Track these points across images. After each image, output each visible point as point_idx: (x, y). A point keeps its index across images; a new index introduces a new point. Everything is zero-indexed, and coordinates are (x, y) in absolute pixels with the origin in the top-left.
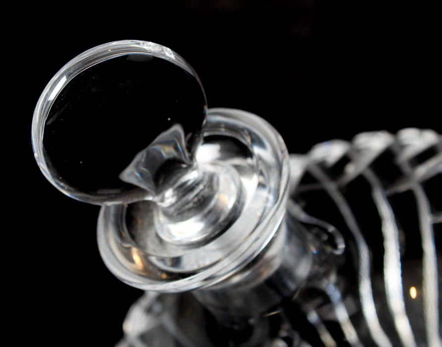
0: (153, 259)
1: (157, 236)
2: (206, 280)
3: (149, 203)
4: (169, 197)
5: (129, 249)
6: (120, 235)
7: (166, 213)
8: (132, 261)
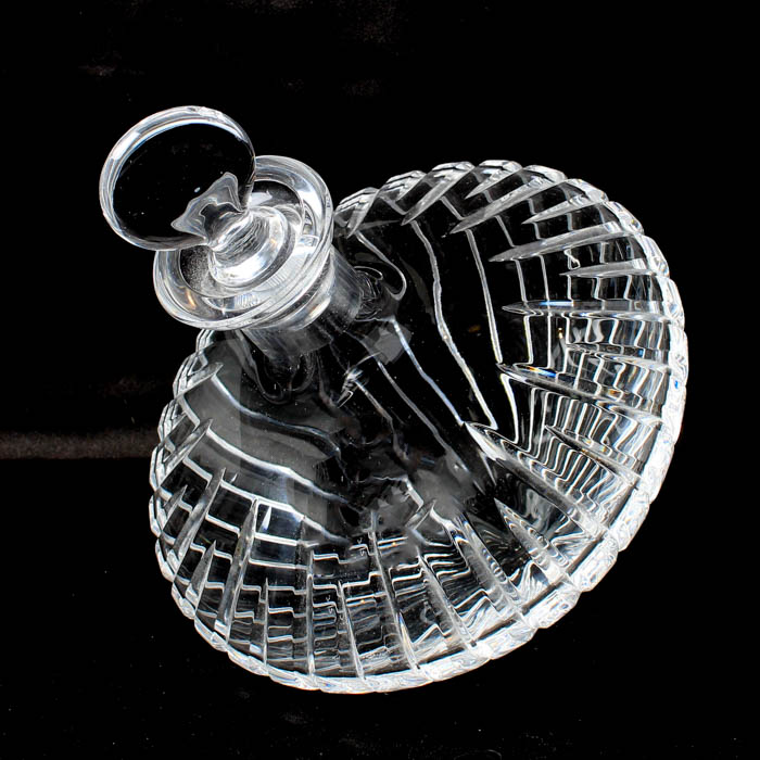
0: (206, 300)
1: (211, 278)
2: (255, 317)
3: (202, 248)
4: (222, 242)
5: (183, 290)
6: (176, 277)
7: (219, 258)
8: (187, 302)
